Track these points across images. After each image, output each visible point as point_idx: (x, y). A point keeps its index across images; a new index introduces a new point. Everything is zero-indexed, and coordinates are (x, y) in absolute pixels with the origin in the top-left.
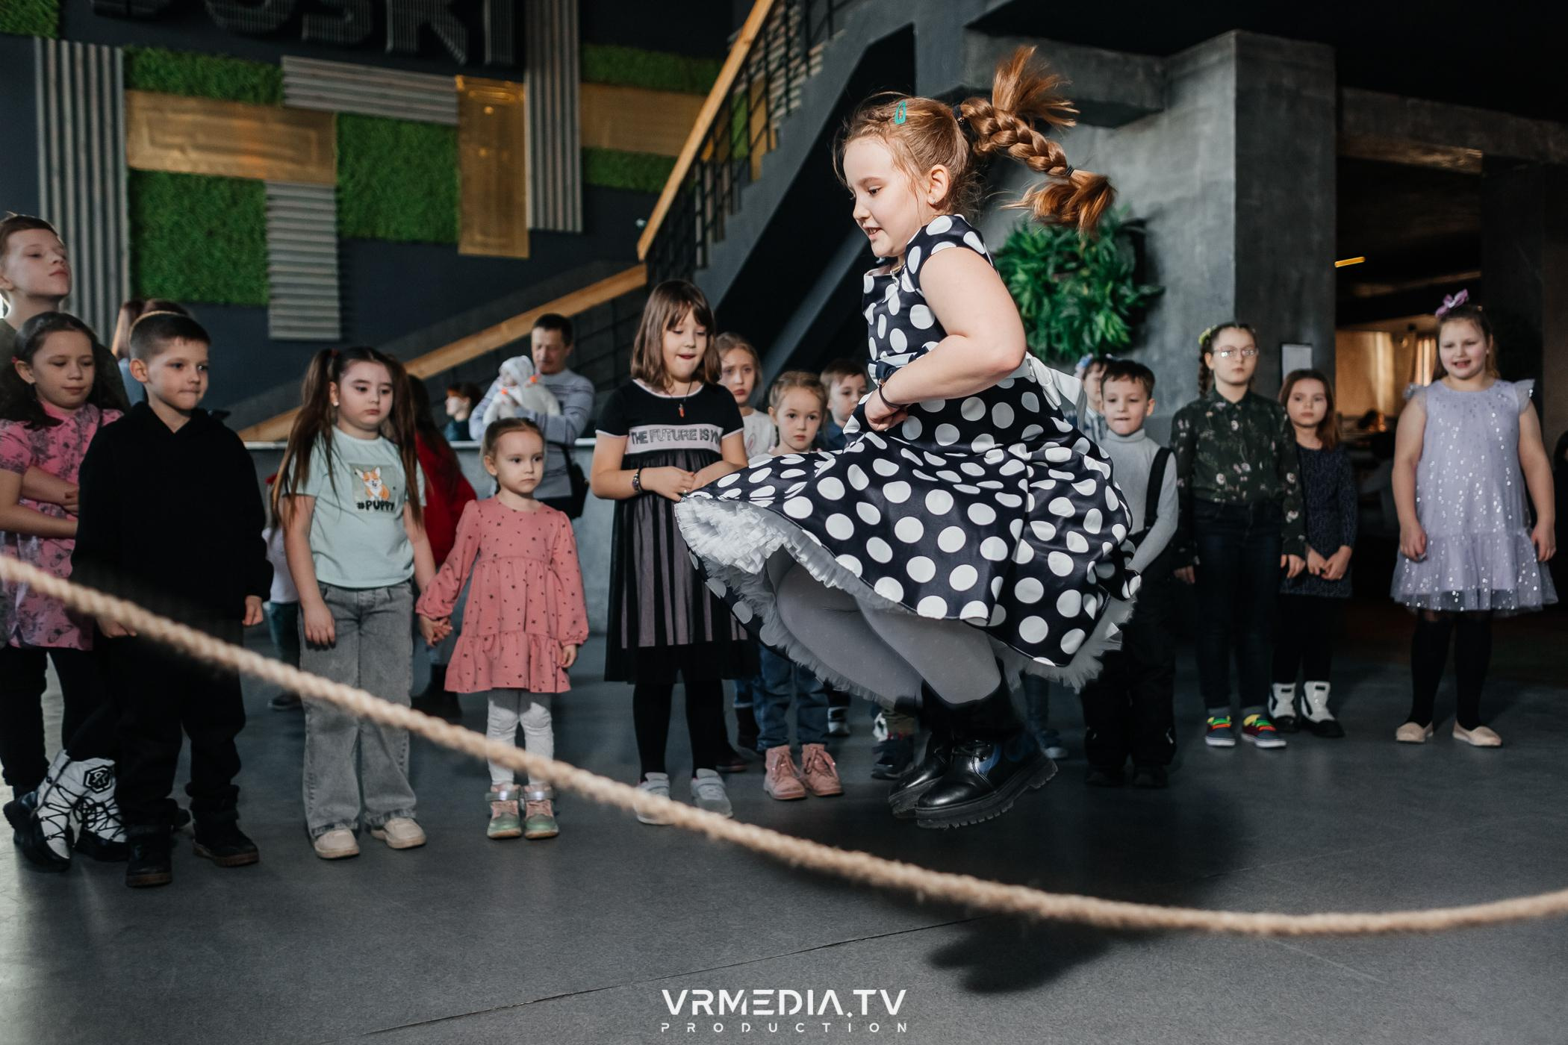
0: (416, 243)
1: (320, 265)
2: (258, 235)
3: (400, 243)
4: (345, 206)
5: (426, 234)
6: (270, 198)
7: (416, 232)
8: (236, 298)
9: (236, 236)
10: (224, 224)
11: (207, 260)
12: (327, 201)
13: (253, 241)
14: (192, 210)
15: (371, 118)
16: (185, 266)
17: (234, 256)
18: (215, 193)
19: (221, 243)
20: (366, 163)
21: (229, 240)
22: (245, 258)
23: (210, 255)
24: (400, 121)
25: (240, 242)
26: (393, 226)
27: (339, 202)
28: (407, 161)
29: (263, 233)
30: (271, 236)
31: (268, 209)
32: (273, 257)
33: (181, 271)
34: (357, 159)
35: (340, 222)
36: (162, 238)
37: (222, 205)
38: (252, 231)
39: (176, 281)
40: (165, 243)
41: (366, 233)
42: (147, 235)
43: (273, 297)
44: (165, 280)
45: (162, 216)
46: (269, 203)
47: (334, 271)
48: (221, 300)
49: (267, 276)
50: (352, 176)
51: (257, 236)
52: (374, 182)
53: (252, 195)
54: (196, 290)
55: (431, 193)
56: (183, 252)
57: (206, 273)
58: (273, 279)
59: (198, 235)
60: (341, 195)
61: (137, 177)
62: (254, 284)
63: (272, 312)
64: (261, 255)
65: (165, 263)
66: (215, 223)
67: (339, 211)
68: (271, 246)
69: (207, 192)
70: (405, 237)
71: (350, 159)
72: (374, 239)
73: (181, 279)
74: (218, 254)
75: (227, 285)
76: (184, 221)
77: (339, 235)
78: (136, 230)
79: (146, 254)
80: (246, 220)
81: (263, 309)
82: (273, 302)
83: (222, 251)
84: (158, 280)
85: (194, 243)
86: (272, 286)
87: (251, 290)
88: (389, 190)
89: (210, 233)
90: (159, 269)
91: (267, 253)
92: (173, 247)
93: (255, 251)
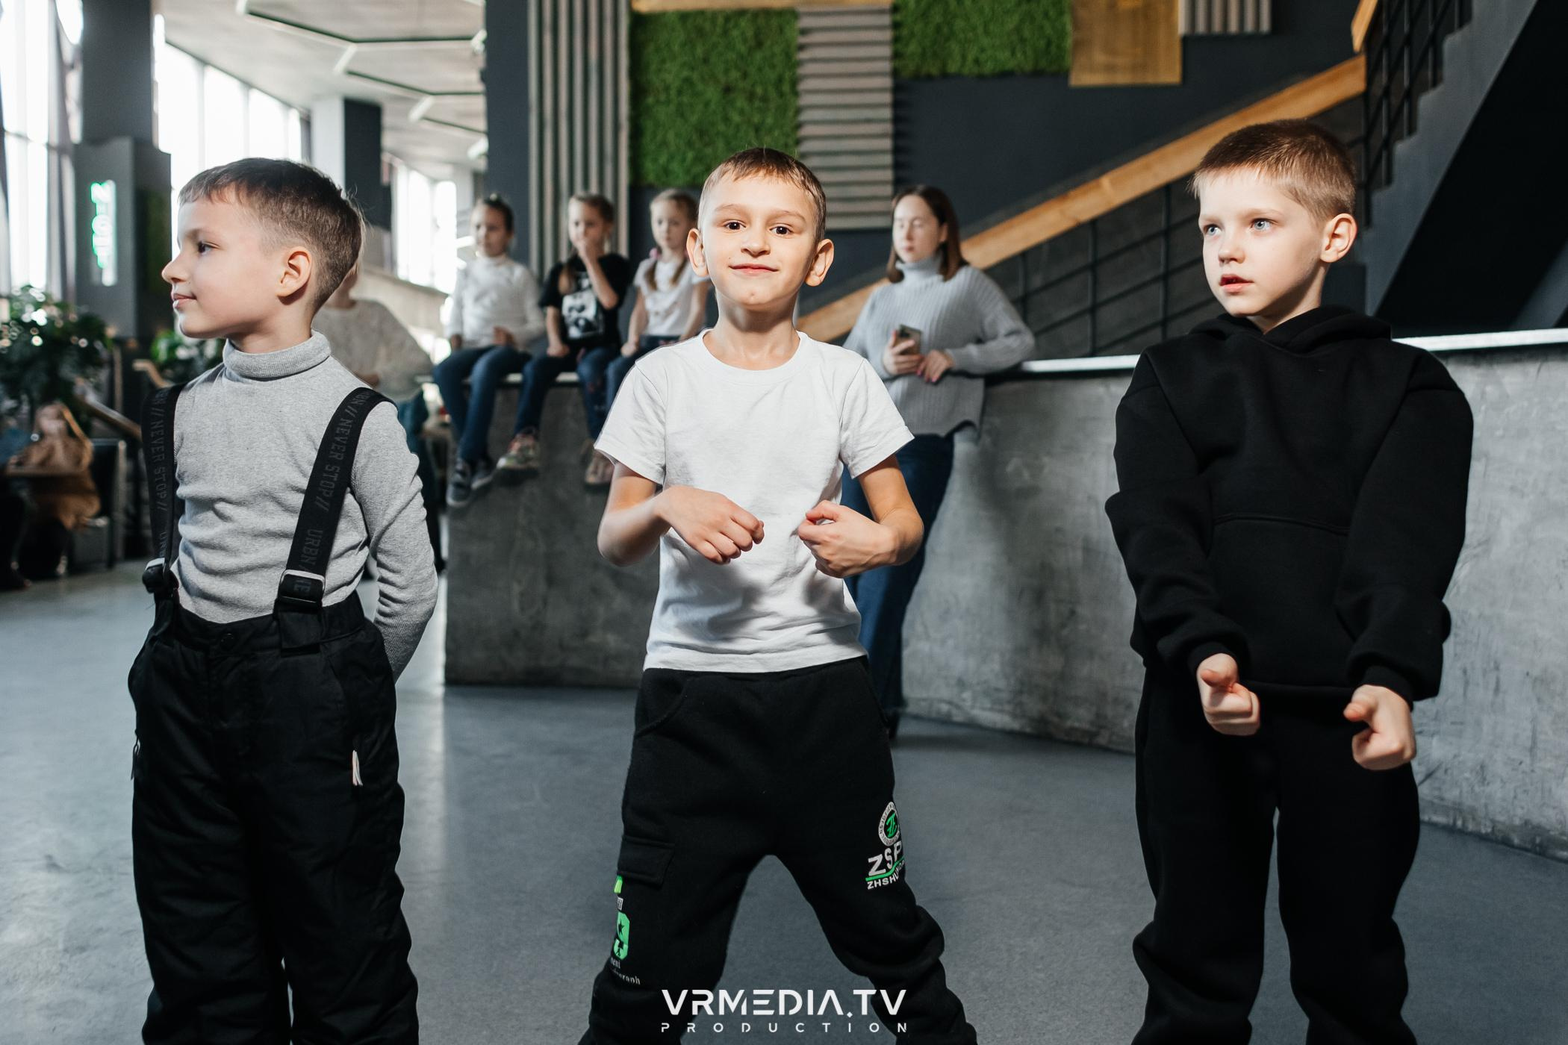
0: (1004, 75)
1: (868, 121)
2: (787, 85)
3: (981, 77)
4: (905, 32)
5: (1021, 61)
6: (804, 32)
7: (1005, 60)
9: (759, 90)
10: (745, 75)
11: (722, 127)
12: (879, 28)
13: (781, 95)
14: (706, 61)
16: (695, 137)
17: (756, 119)
18: (735, 33)
19: (741, 102)
21: (751, 96)
22: (769, 121)
23: (726, 119)
25: (765, 99)
26: (972, 54)
27: (896, 27)
29: (794, 83)
30: (804, 85)
31: (801, 48)
32: (805, 116)
33: (690, 144)
35: (896, 56)
36: (668, 102)
37: (744, 49)
38: (780, 80)
39: (684, 160)
40: (672, 108)
41: (934, 69)
42: (650, 100)
44: (671, 158)
45: (669, 73)
46: (802, 40)
47: (888, 128)
51: (786, 87)
53: (781, 30)
56: (694, 119)
58: (807, 147)
59: (712, 93)
60: (899, 17)
61: (641, 23)
64: (791, 114)
65: (671, 136)
66: (734, 75)
67: (896, 41)
68: (805, 100)
69: (725, 32)
70: (988, 67)
72: (944, 75)
73: (690, 155)
74: (736, 118)
76: (696, 77)
77: (895, 74)
79: (648, 125)
80: (773, 66)
83: (742, 112)
84: (663, 159)
85: (707, 104)
89: (728, 90)
90: (664, 143)
91: (799, 111)
92: (681, 113)
93: (782, 110)
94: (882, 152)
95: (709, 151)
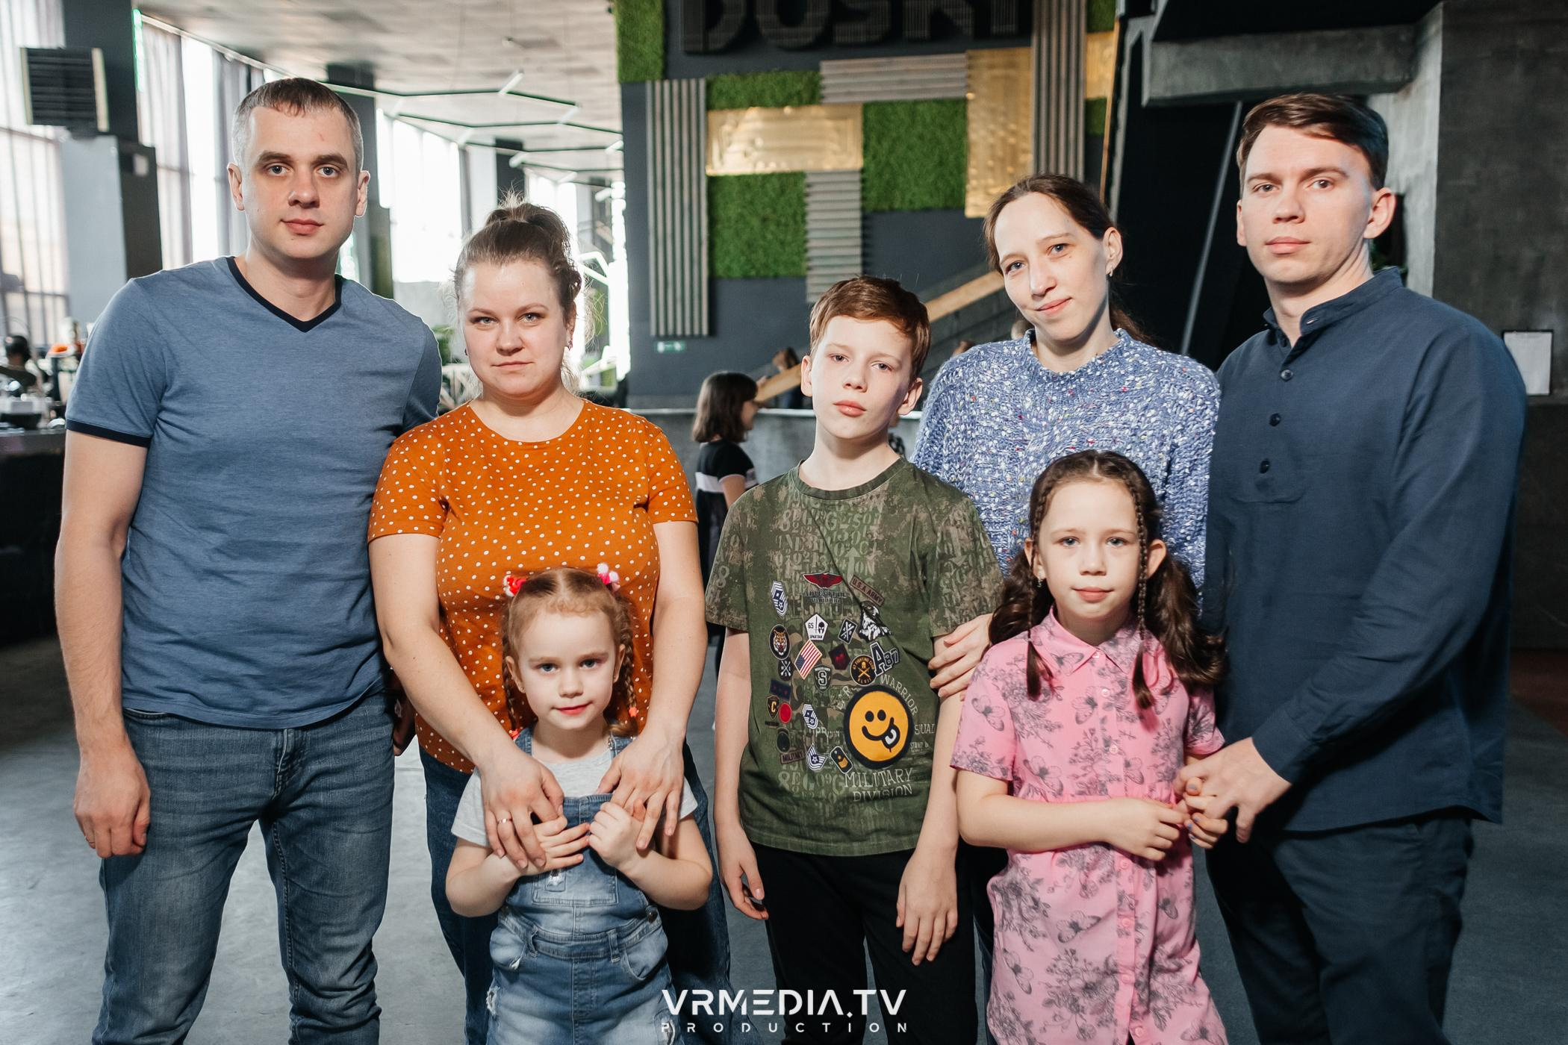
0: (927, 210)
1: (847, 238)
2: (799, 216)
3: (913, 211)
4: (868, 184)
5: (937, 201)
6: (809, 186)
7: (927, 200)
8: (782, 271)
9: (783, 220)
10: (775, 211)
11: (761, 242)
12: (853, 182)
13: (796, 222)
14: (752, 203)
15: (891, 103)
16: (745, 248)
17: (781, 237)
18: (768, 186)
19: (772, 227)
20: (886, 145)
21: (778, 224)
22: (789, 238)
23: (764, 237)
24: (916, 102)
25: (786, 225)
26: (908, 197)
27: (863, 181)
28: (921, 137)
29: (804, 215)
30: (808, 218)
31: (807, 195)
32: (810, 235)
33: (743, 253)
34: (879, 142)
35: (863, 199)
36: (729, 227)
37: (773, 196)
38: (794, 215)
39: (739, 261)
40: (732, 231)
41: (885, 206)
42: (720, 227)
43: (809, 269)
44: (732, 261)
45: (730, 211)
46: (808, 190)
47: (859, 242)
48: (771, 274)
49: (806, 251)
50: (874, 157)
51: (799, 218)
52: (892, 161)
53: (795, 184)
54: (753, 267)
55: (941, 163)
56: (745, 237)
57: (760, 252)
59: (755, 222)
60: (865, 176)
61: (713, 181)
62: (796, 258)
63: (810, 281)
64: (801, 233)
65: (731, 248)
66: (769, 211)
67: (863, 189)
68: (809, 226)
69: (763, 186)
70: (917, 205)
71: (873, 143)
72: (892, 210)
73: (743, 259)
74: (769, 236)
75: (776, 261)
76: (746, 213)
77: (863, 209)
78: (712, 222)
79: (718, 241)
80: (790, 206)
81: (802, 278)
82: (810, 273)
83: (773, 233)
84: (727, 262)
85: (752, 229)
86: (809, 259)
87: (794, 264)
88: (905, 166)
89: (765, 220)
90: (727, 253)
91: (806, 232)
92: (737, 234)
93: (796, 231)
94: (854, 256)
95: (753, 256)
